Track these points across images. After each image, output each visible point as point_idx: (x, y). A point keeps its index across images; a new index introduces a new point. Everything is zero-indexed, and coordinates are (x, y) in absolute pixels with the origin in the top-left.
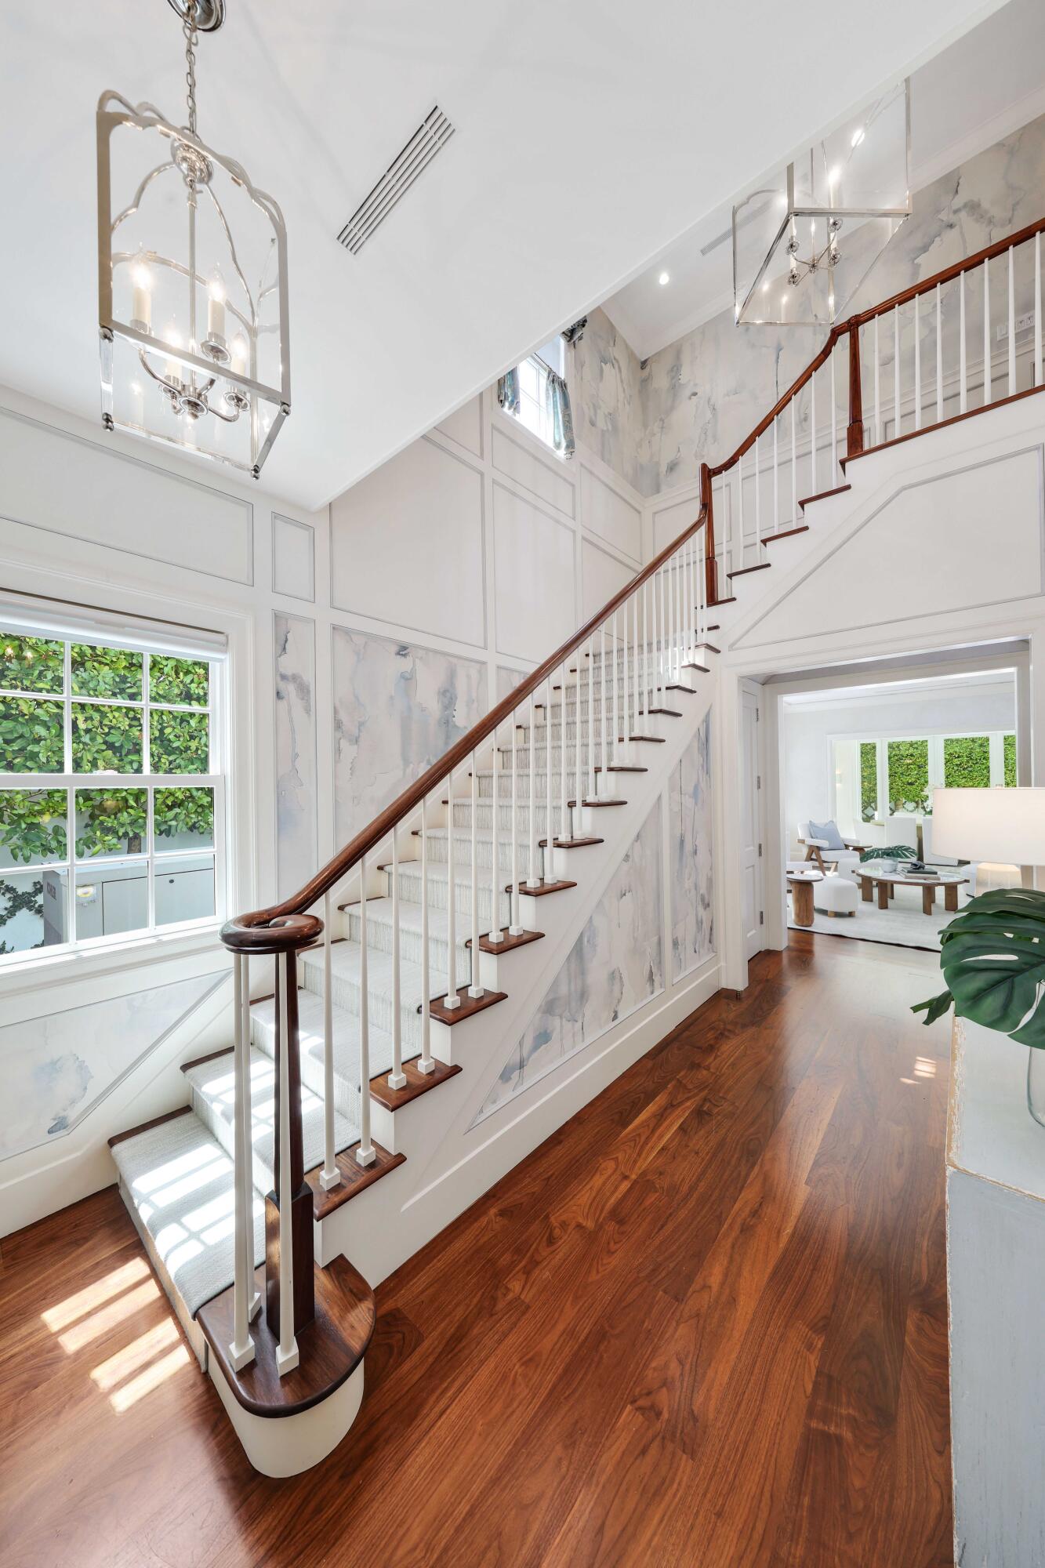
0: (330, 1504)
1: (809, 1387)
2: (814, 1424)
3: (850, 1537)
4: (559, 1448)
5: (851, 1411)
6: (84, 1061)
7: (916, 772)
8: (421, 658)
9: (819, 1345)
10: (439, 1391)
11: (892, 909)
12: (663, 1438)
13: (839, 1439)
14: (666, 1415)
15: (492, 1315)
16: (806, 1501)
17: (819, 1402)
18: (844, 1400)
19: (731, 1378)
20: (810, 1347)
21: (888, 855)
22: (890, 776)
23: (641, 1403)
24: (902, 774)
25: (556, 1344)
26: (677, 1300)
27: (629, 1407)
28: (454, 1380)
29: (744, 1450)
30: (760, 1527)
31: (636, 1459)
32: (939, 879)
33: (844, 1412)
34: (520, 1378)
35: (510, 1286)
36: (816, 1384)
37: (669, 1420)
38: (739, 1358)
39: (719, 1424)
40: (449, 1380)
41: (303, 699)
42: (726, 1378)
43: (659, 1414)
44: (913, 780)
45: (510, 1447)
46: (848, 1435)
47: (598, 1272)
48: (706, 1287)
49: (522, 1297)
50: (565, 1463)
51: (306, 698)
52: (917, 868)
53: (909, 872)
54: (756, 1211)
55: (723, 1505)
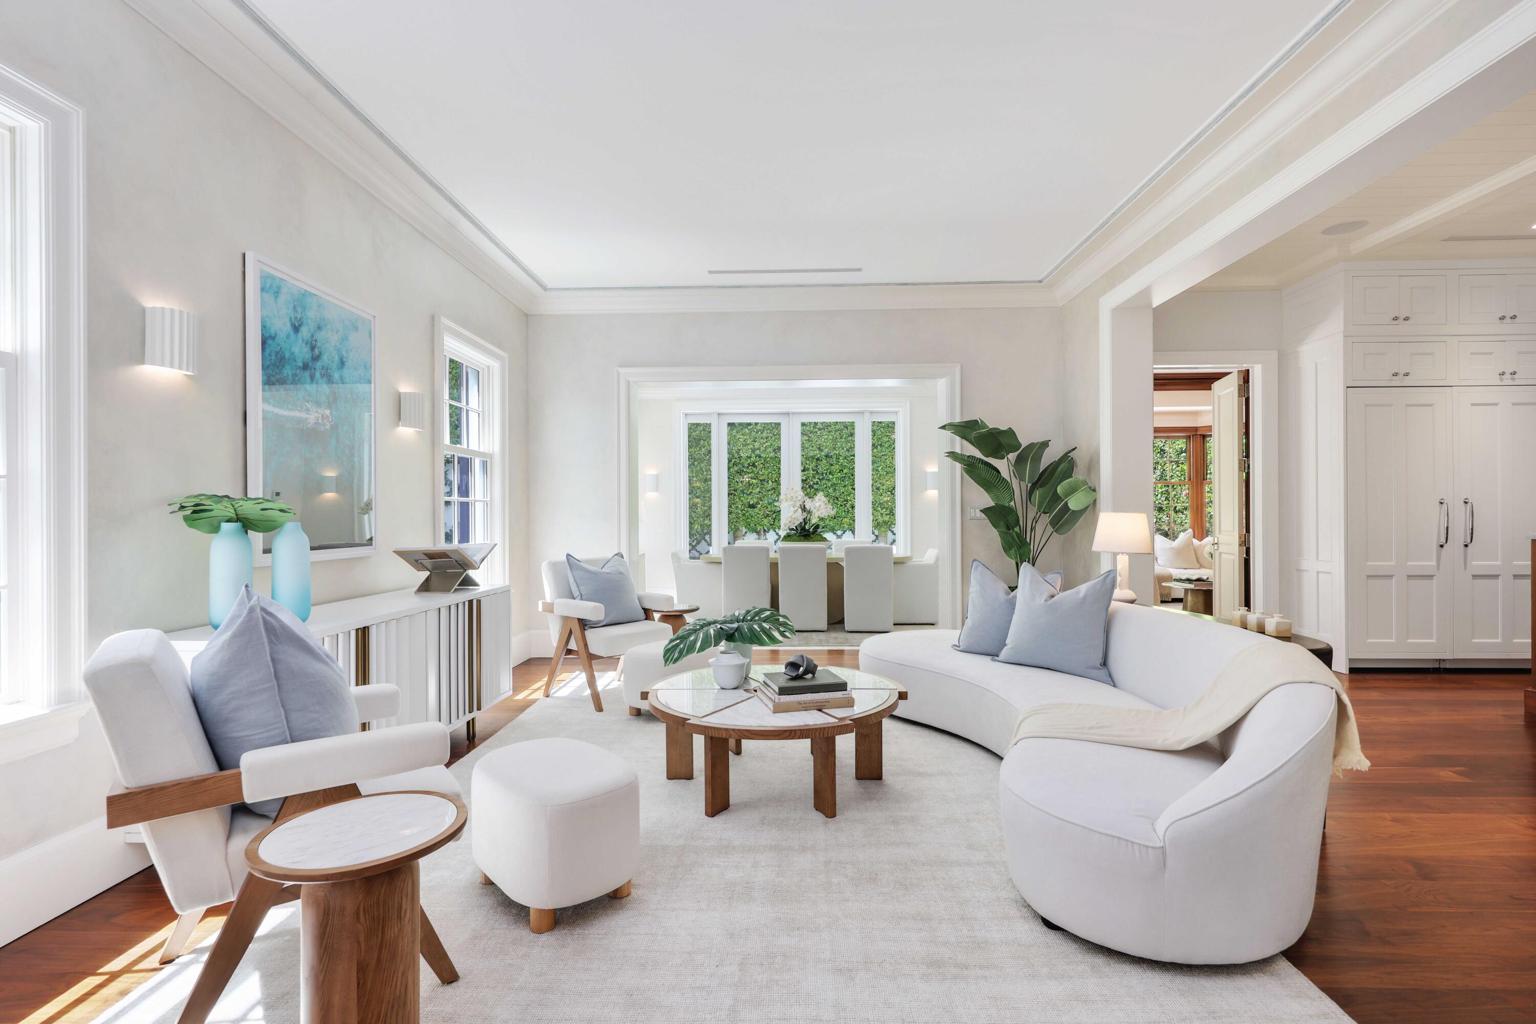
7: (758, 490)
21: (730, 637)
22: (729, 494)
24: (743, 492)
32: (850, 703)
44: (755, 500)
53: (783, 691)
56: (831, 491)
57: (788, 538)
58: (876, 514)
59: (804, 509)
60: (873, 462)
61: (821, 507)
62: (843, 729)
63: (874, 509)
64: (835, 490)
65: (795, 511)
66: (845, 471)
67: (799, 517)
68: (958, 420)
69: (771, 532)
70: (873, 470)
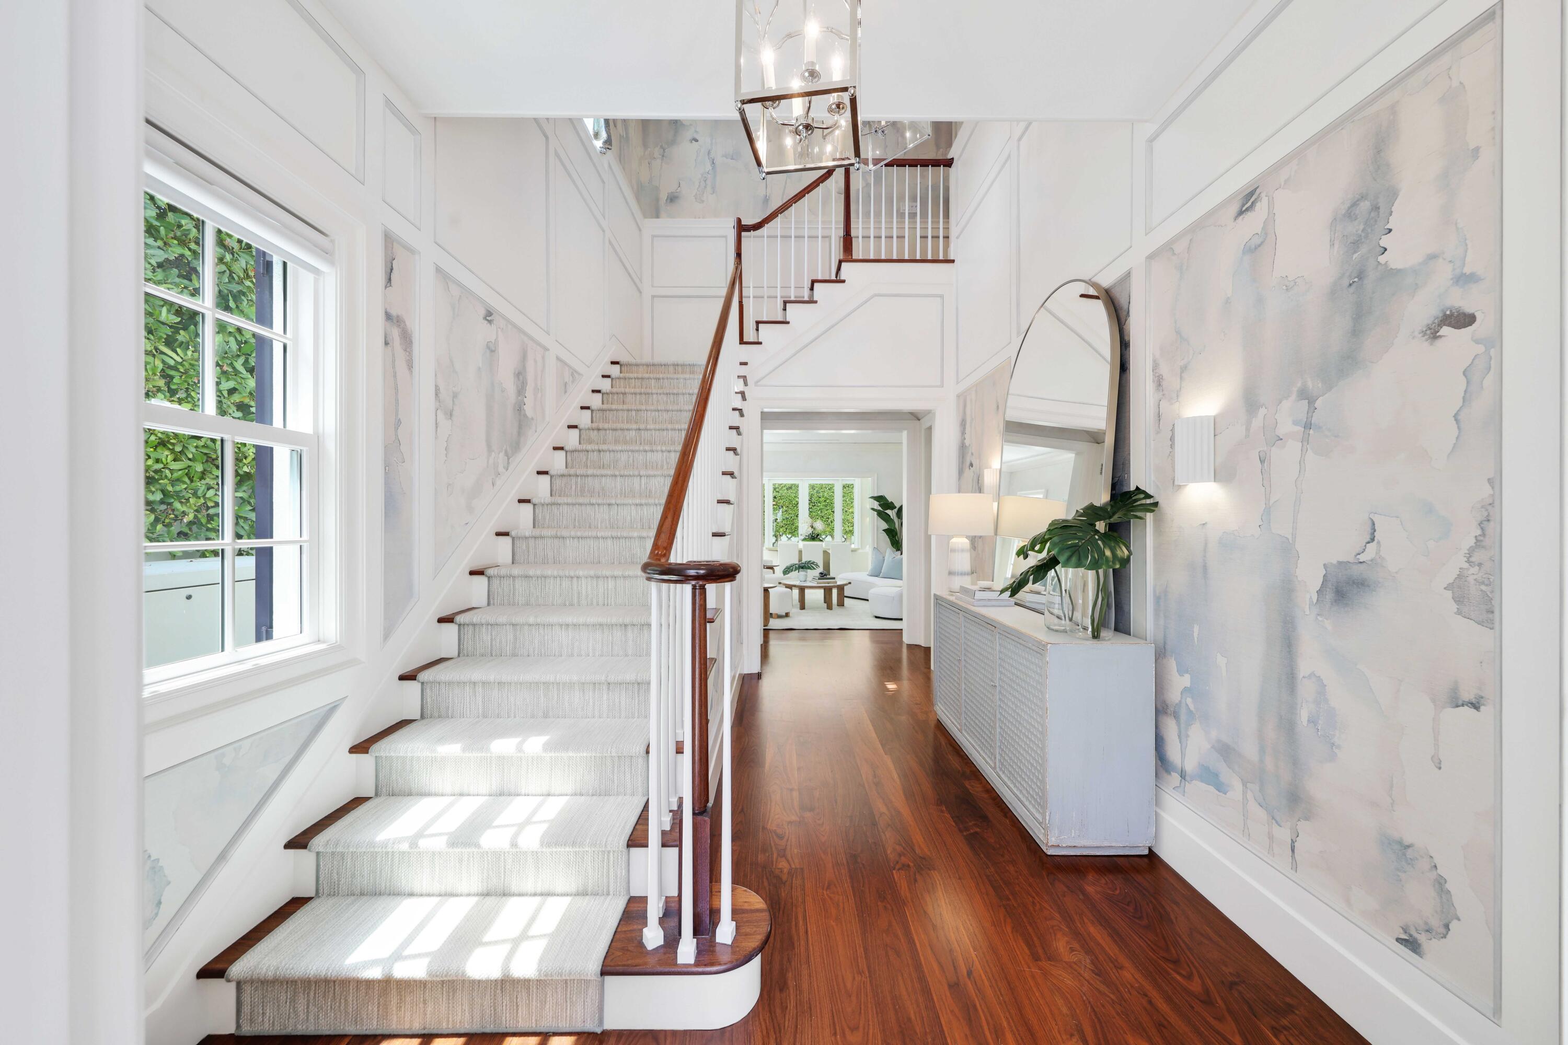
0: (788, 1002)
1: (954, 824)
2: (965, 834)
3: (1002, 856)
4: (879, 903)
5: (973, 822)
6: (158, 860)
8: (503, 329)
9: (944, 809)
10: (794, 927)
11: (809, 609)
12: (918, 872)
13: (976, 833)
14: (911, 864)
15: (784, 884)
16: (982, 856)
17: (961, 826)
18: (968, 820)
19: (924, 838)
20: (942, 811)
21: (804, 569)
23: (897, 867)
25: (835, 872)
26: (875, 825)
27: (894, 872)
28: (797, 918)
29: (950, 855)
30: (976, 872)
31: (915, 884)
32: (836, 582)
33: (970, 824)
34: (832, 895)
35: (780, 867)
36: (954, 821)
37: (915, 865)
38: (920, 830)
39: (934, 855)
40: (794, 920)
41: (405, 350)
42: (923, 840)
43: (909, 866)
45: (857, 919)
46: (978, 830)
47: (824, 836)
48: (881, 814)
49: (793, 866)
50: (888, 906)
51: (408, 350)
52: (823, 576)
53: (819, 579)
54: (875, 775)
55: (959, 875)
56: (819, 512)
57: (804, 540)
58: (845, 526)
59: (812, 527)
60: (844, 496)
61: (819, 525)
62: (834, 587)
63: (844, 523)
64: (821, 512)
65: (808, 528)
66: (827, 501)
67: (810, 530)
68: (876, 495)
69: (784, 536)
70: (843, 501)
